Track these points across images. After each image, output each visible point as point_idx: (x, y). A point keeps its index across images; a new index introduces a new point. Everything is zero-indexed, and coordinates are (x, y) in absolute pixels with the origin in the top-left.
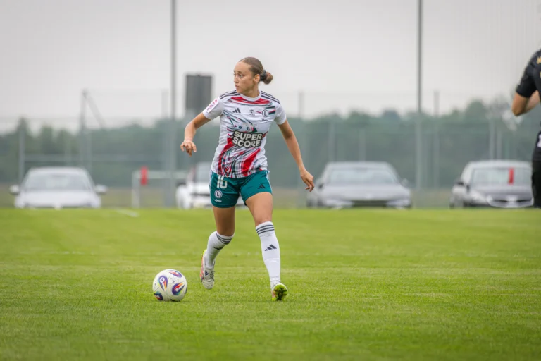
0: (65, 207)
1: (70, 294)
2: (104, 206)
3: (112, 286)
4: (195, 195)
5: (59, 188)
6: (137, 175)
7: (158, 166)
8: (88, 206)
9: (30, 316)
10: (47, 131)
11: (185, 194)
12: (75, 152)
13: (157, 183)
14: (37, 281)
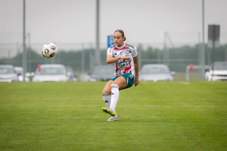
0: (158, 81)
1: (161, 117)
2: (175, 80)
3: (179, 114)
4: (213, 75)
5: (156, 73)
6: (188, 67)
7: (197, 63)
8: (168, 80)
9: (144, 126)
10: (150, 49)
11: (209, 75)
12: (162, 58)
13: (197, 70)
14: (147, 112)
